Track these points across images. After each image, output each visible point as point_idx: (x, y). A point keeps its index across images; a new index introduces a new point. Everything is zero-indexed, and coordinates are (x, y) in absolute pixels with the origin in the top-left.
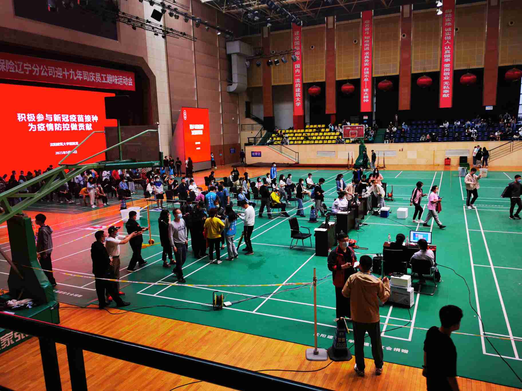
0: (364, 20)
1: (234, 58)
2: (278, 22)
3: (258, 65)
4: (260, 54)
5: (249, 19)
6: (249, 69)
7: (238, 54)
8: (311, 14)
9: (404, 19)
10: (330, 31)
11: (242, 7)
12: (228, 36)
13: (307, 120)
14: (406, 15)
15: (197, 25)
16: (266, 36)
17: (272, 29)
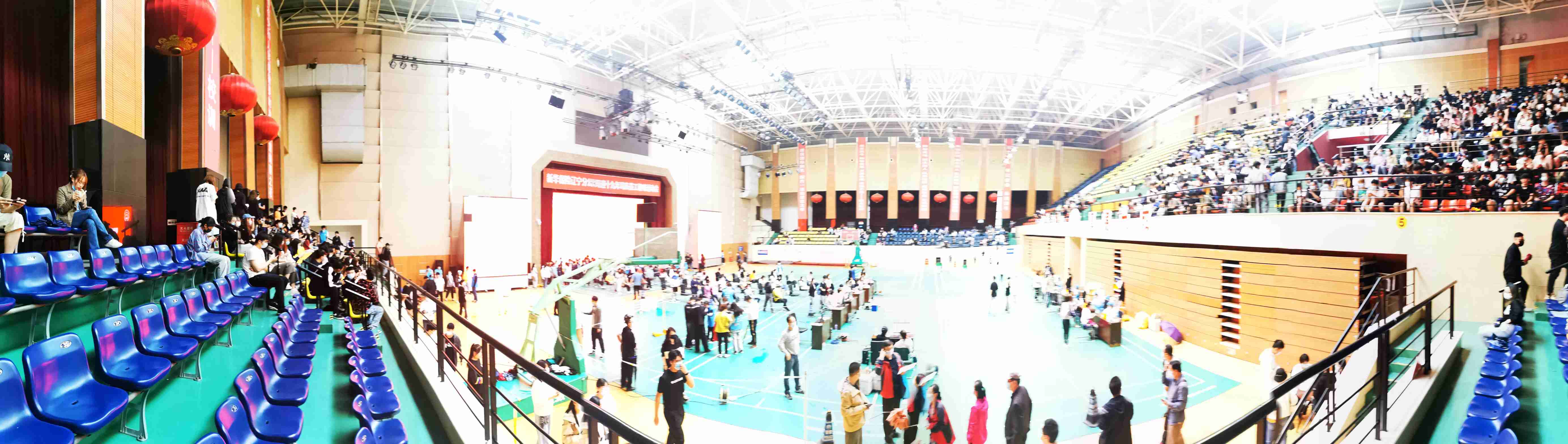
0: (859, 144)
1: (747, 169)
2: (786, 141)
3: (768, 176)
4: (770, 167)
5: (761, 139)
6: (760, 179)
7: (752, 166)
8: (816, 136)
9: (892, 148)
10: (831, 150)
11: (755, 128)
12: (742, 151)
13: (810, 223)
14: (893, 144)
15: (716, 142)
16: (775, 151)
17: (781, 147)
